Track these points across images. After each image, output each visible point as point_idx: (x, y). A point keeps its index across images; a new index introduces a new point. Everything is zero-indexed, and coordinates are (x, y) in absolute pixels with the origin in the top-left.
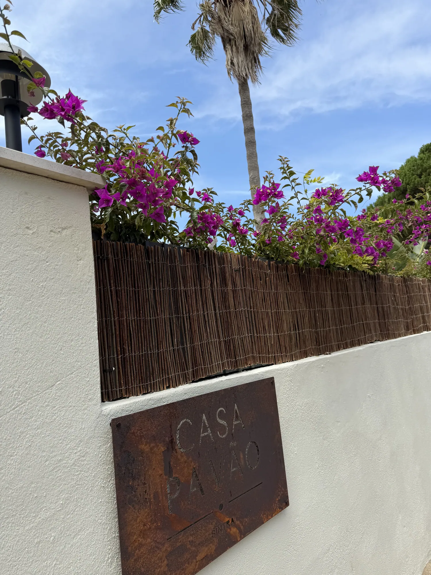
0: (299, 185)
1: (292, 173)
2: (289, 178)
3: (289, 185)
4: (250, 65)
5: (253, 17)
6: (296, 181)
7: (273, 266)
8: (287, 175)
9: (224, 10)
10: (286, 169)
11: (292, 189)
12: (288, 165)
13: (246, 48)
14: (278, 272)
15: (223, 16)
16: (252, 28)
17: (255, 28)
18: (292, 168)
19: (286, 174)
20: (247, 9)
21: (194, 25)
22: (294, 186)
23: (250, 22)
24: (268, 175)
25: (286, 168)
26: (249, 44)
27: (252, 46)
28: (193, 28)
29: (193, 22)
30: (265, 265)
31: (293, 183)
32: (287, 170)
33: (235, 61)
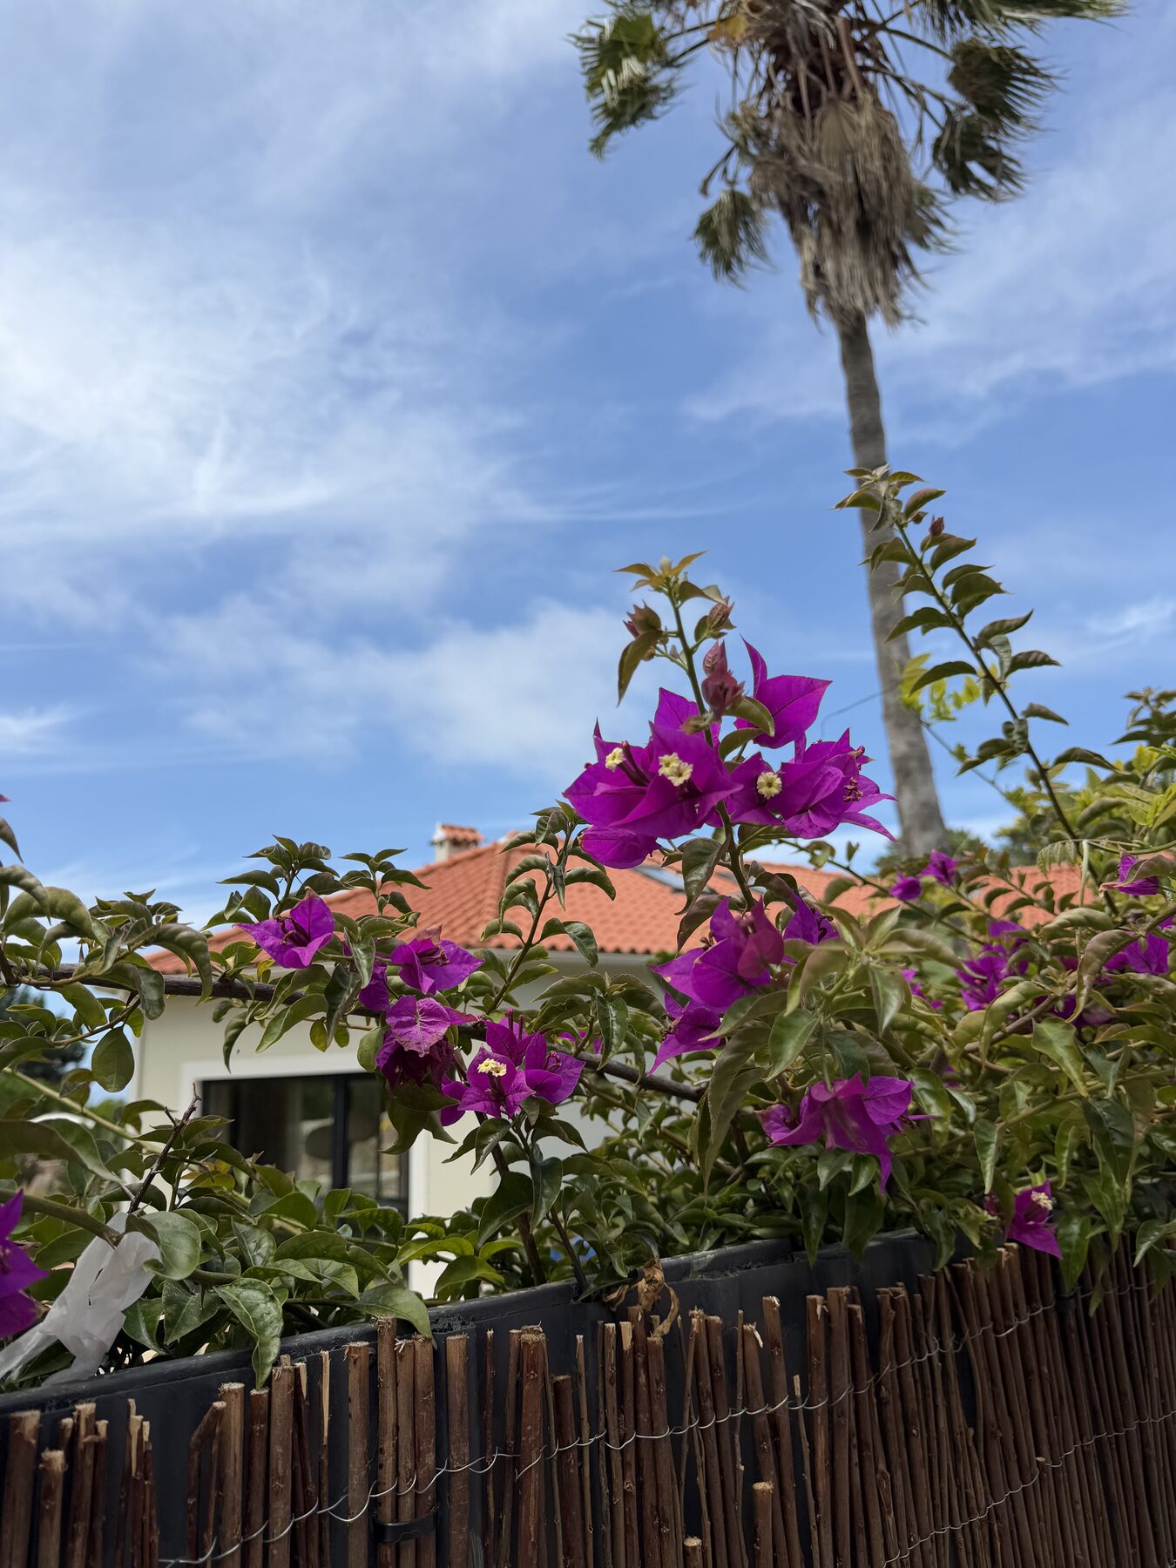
0: (1035, 663)
1: (974, 587)
2: (955, 622)
3: (960, 668)
4: (879, 274)
5: (885, 140)
6: (1006, 643)
7: (829, 1331)
8: (940, 600)
9: (799, 126)
10: (927, 560)
11: (987, 695)
12: (937, 527)
13: (865, 228)
14: (875, 1366)
15: (793, 142)
16: (881, 173)
17: (892, 172)
18: (970, 544)
19: (933, 592)
20: (865, 118)
21: (706, 183)
22: (997, 675)
23: (876, 155)
24: (660, 604)
25: (924, 548)
26: (872, 216)
27: (881, 223)
28: (704, 191)
29: (705, 175)
30: (750, 1347)
31: (986, 654)
32: (936, 564)
33: (829, 266)
